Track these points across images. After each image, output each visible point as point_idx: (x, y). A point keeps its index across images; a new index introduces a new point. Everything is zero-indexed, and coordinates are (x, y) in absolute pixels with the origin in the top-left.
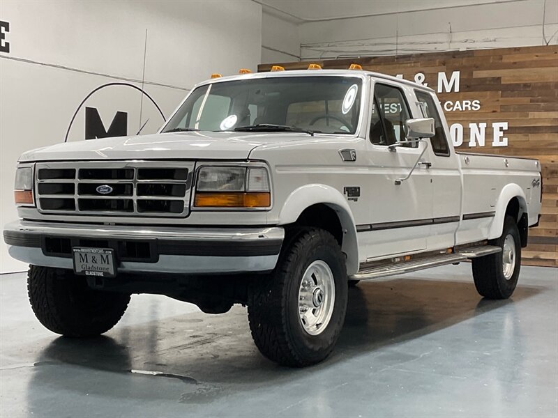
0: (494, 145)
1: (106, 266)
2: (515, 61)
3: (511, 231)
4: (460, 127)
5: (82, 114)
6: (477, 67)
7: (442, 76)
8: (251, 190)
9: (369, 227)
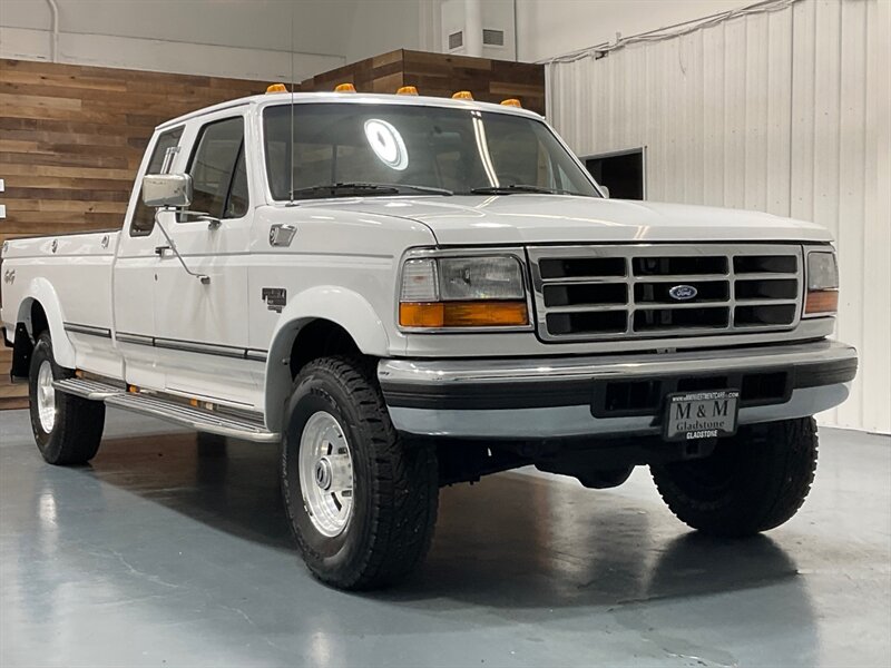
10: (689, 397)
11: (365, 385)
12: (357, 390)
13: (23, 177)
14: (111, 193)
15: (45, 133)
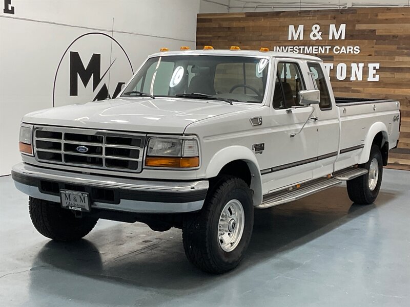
0: (368, 80)
1: (83, 204)
2: (387, 18)
3: (376, 155)
4: (344, 66)
5: (68, 57)
6: (359, 21)
7: (332, 27)
8: (185, 156)
9: (270, 170)
10: (69, 192)
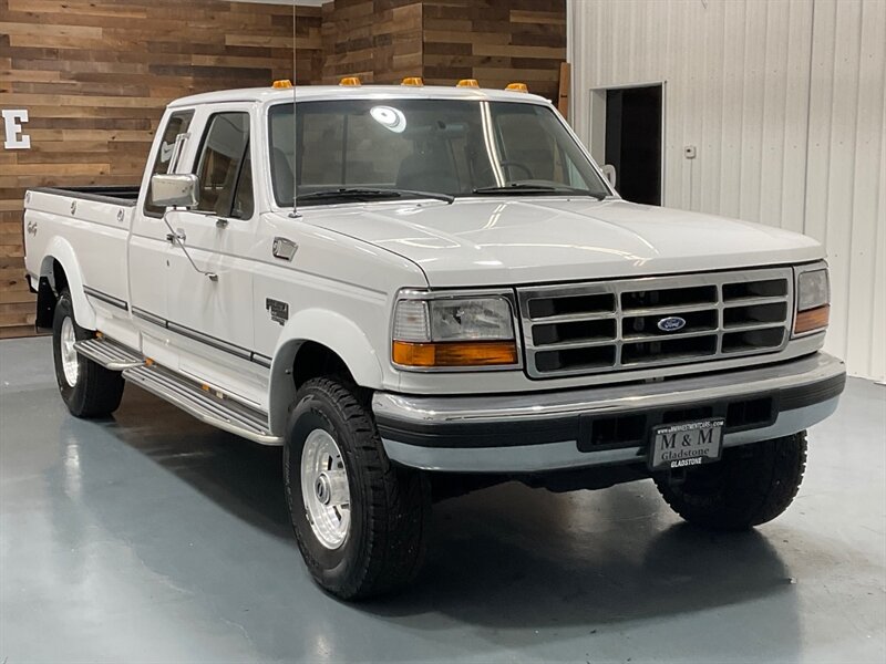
1: (703, 446)
2: (30, 11)
10: (674, 429)
11: (361, 413)
12: (353, 416)
13: (47, 107)
14: (134, 121)
15: (68, 63)
